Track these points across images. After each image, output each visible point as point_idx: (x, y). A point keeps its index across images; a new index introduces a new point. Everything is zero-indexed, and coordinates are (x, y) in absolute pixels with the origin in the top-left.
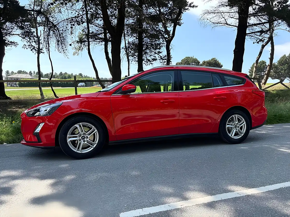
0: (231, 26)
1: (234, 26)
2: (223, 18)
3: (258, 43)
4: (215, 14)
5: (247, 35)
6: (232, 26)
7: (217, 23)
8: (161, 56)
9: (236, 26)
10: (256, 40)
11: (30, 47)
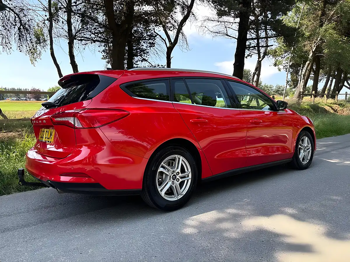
0: (230, 37)
1: (234, 38)
6: (231, 38)
9: (235, 38)
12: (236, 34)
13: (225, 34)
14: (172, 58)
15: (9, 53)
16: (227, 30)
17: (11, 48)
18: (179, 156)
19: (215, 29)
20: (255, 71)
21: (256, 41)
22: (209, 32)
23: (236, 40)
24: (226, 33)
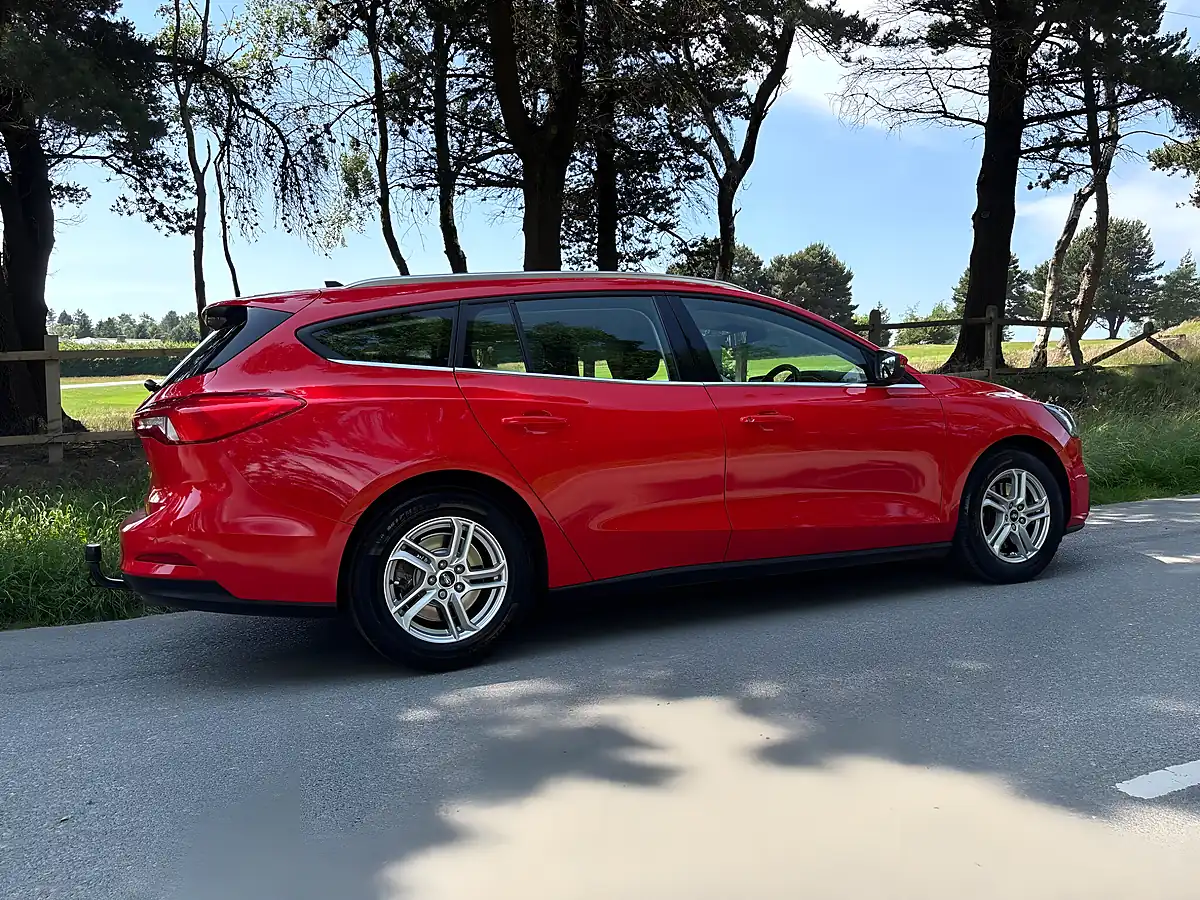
0: (959, 122)
2: (934, 89)
3: (1046, 185)
4: (903, 74)
5: (1024, 155)
6: (964, 123)
7: (907, 110)
8: (683, 241)
9: (978, 122)
10: (1040, 177)
11: (142, 207)
12: (982, 108)
13: (940, 112)
14: (736, 212)
15: (253, 240)
16: (941, 98)
17: (256, 224)
18: (464, 521)
19: (902, 98)
20: (1065, 233)
21: (1082, 120)
22: (879, 111)
23: (982, 129)
24: (941, 108)
